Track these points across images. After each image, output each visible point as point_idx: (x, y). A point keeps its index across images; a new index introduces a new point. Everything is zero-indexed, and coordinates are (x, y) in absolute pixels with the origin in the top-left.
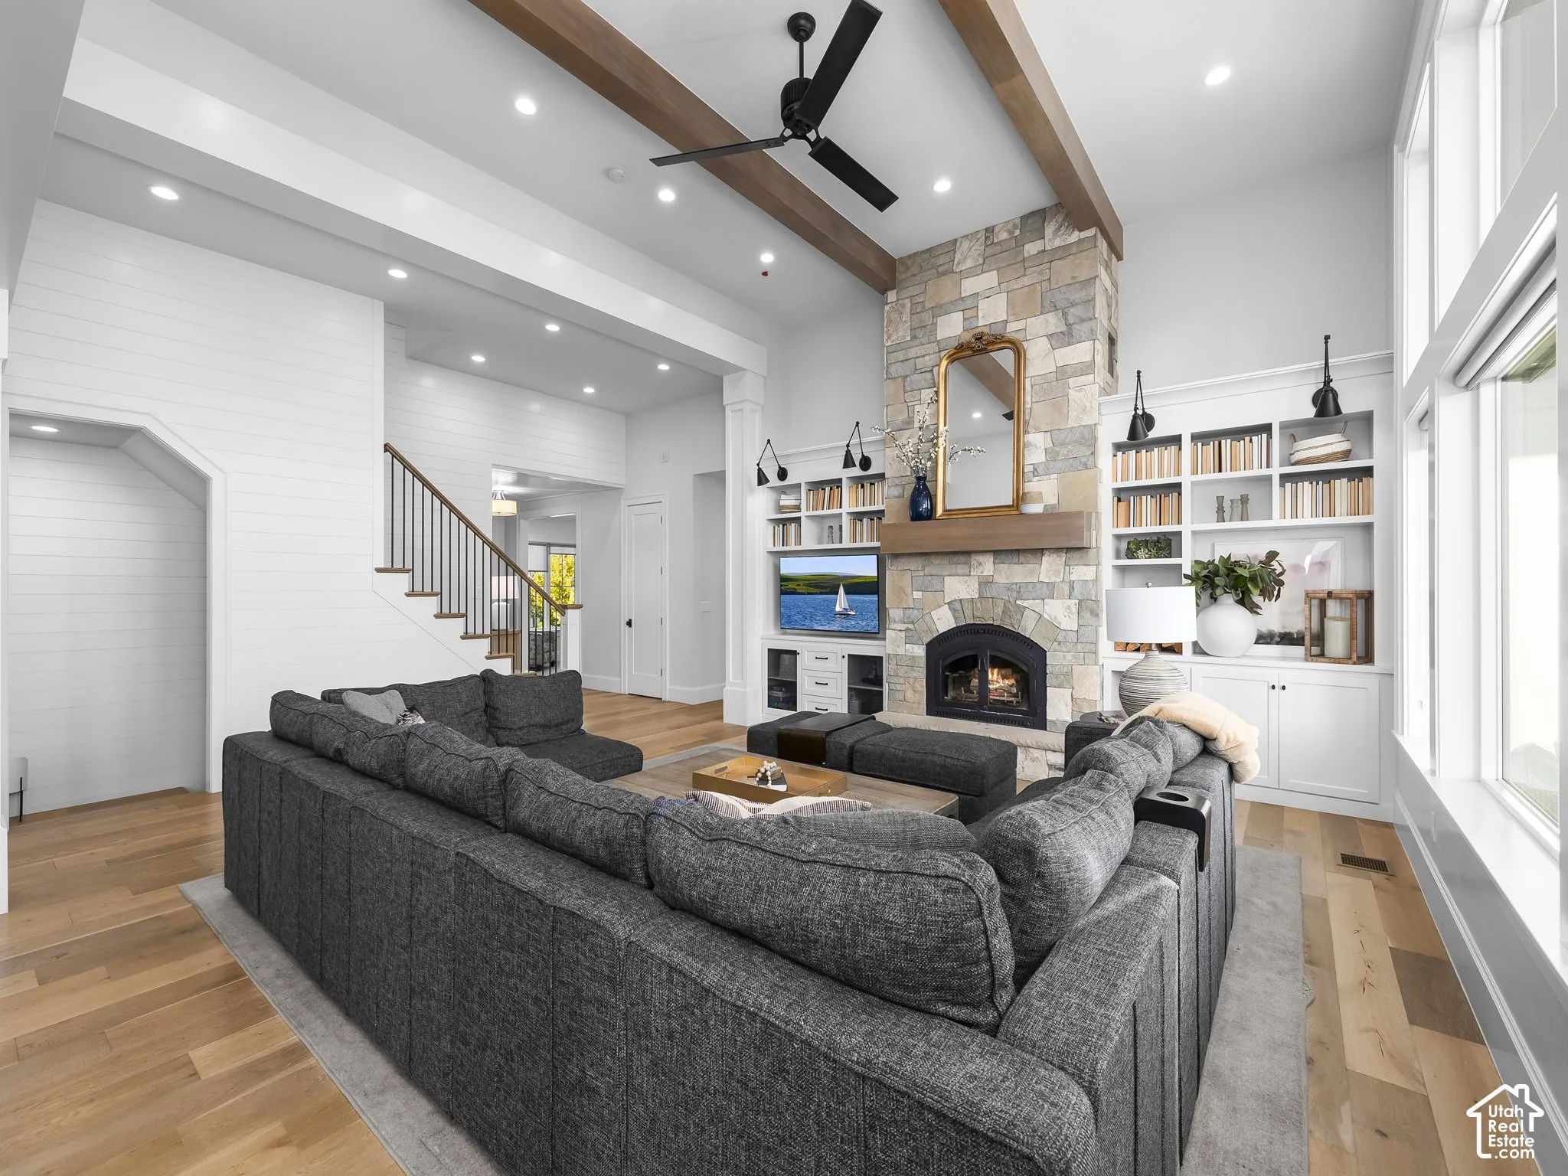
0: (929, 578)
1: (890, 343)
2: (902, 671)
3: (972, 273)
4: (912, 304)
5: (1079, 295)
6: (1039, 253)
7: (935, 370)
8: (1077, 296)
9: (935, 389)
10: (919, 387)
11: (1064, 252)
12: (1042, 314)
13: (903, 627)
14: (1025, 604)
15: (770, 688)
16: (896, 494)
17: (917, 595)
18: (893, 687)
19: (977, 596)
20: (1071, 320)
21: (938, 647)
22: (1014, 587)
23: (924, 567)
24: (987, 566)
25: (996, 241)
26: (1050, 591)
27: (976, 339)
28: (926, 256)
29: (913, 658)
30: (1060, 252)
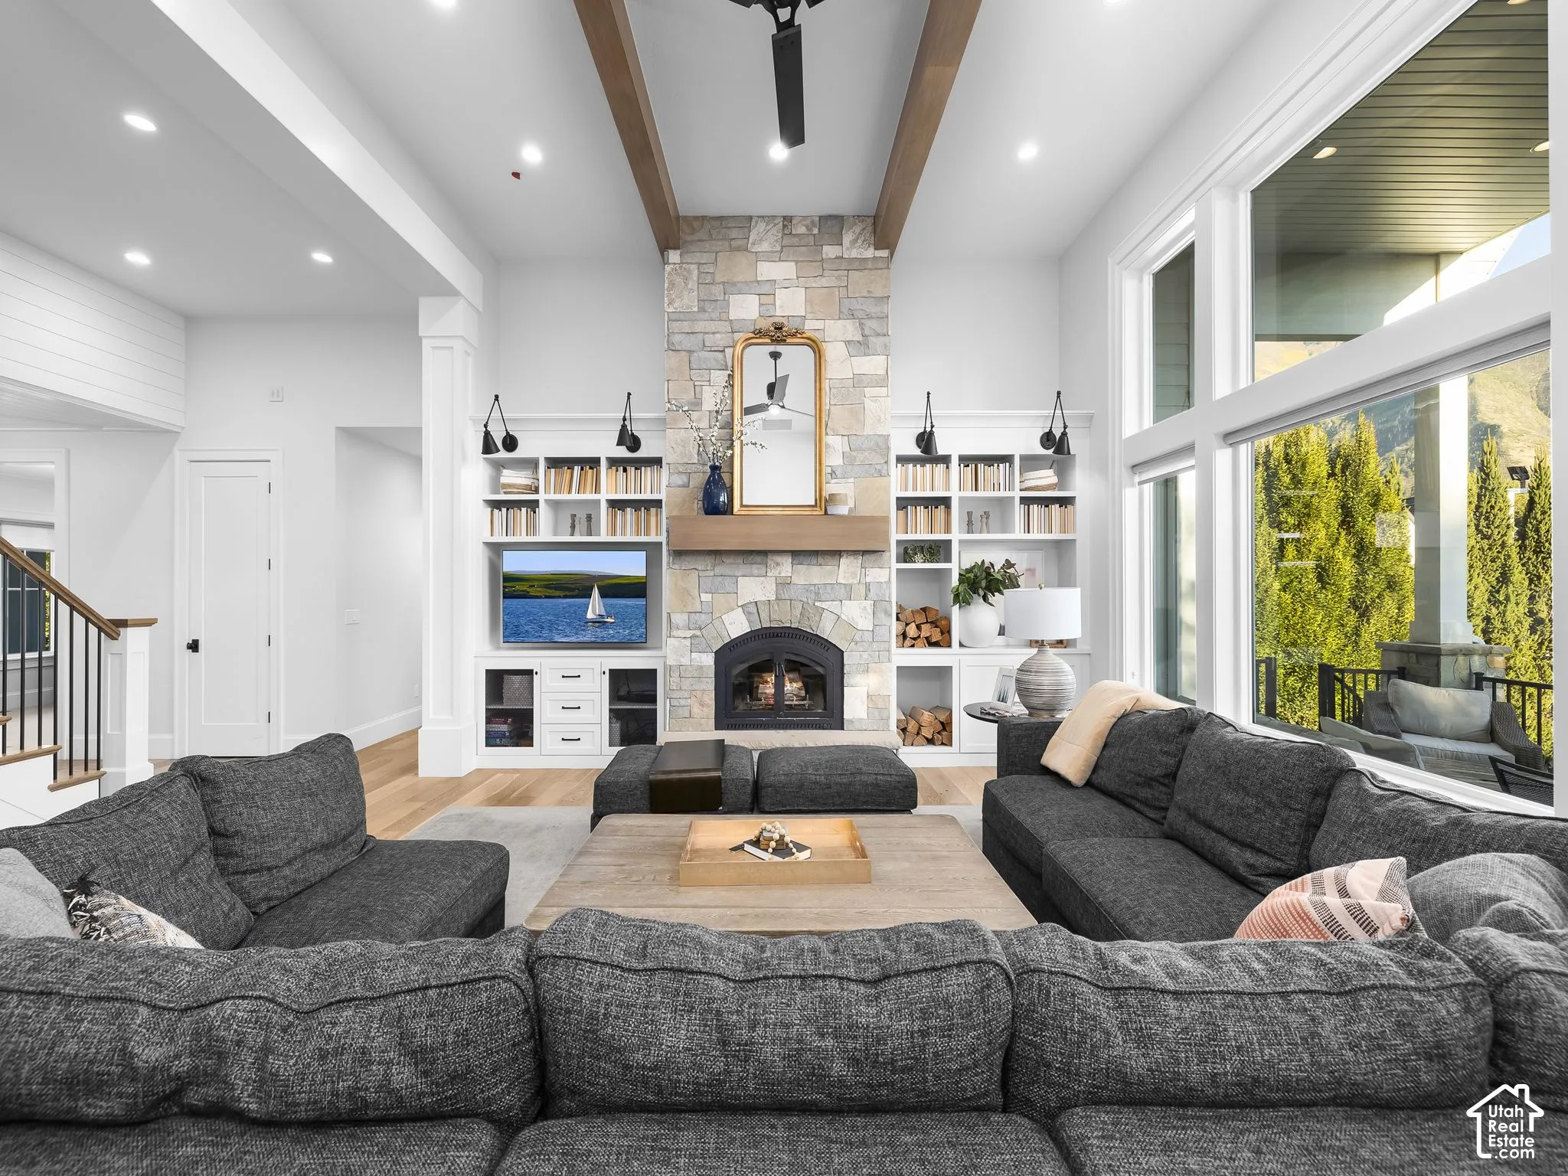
0: (720, 578)
1: (671, 310)
2: (686, 684)
3: (769, 257)
4: (700, 273)
5: (874, 310)
6: (837, 258)
7: (729, 351)
8: (873, 311)
9: (729, 372)
10: (709, 367)
11: (861, 264)
12: (840, 319)
13: (689, 633)
14: (824, 605)
15: (488, 721)
16: (680, 482)
17: (706, 597)
18: (674, 702)
19: (773, 598)
20: (867, 332)
21: (728, 654)
22: (812, 588)
23: (714, 566)
24: (785, 567)
25: (794, 232)
26: (849, 592)
27: (776, 328)
28: (717, 223)
29: (701, 668)
30: (857, 263)
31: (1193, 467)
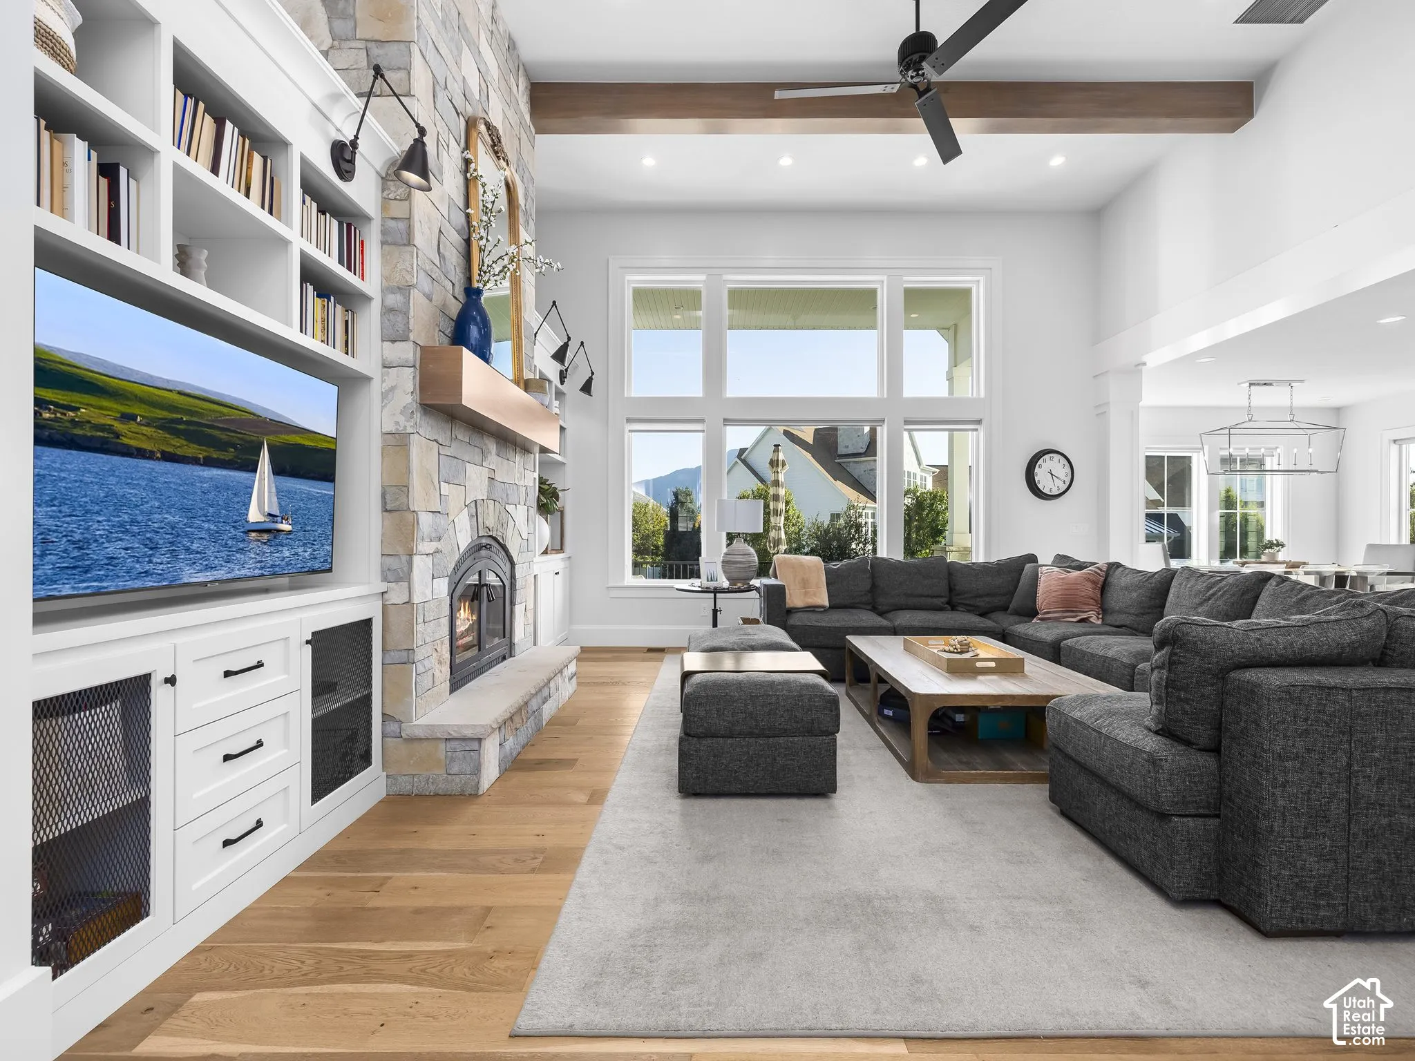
0: (455, 462)
13: (432, 547)
14: (509, 509)
16: (426, 289)
17: (445, 489)
18: (419, 667)
19: (486, 497)
21: (454, 578)
22: (504, 487)
23: (450, 442)
24: (492, 457)
26: (519, 495)
27: (497, 137)
29: (440, 602)
31: (703, 431)
